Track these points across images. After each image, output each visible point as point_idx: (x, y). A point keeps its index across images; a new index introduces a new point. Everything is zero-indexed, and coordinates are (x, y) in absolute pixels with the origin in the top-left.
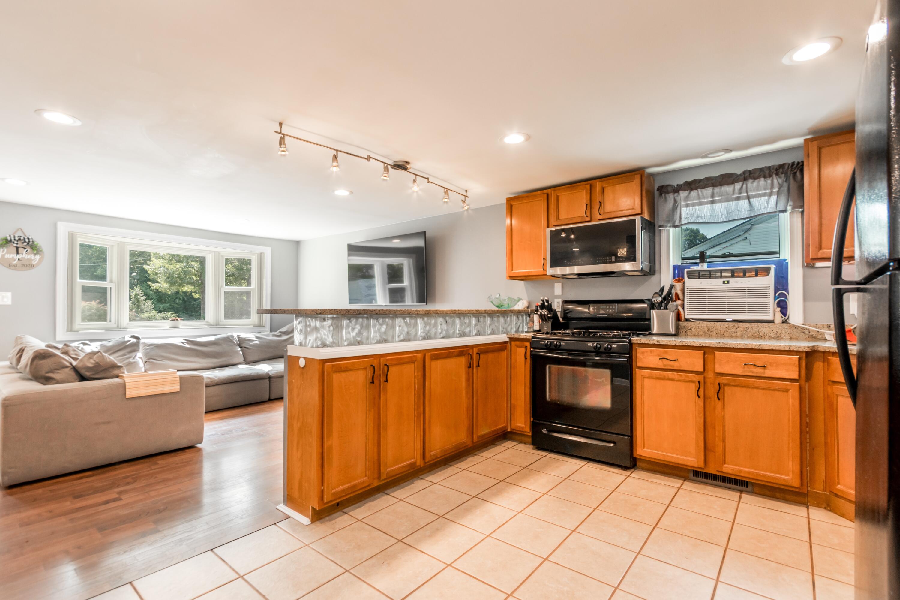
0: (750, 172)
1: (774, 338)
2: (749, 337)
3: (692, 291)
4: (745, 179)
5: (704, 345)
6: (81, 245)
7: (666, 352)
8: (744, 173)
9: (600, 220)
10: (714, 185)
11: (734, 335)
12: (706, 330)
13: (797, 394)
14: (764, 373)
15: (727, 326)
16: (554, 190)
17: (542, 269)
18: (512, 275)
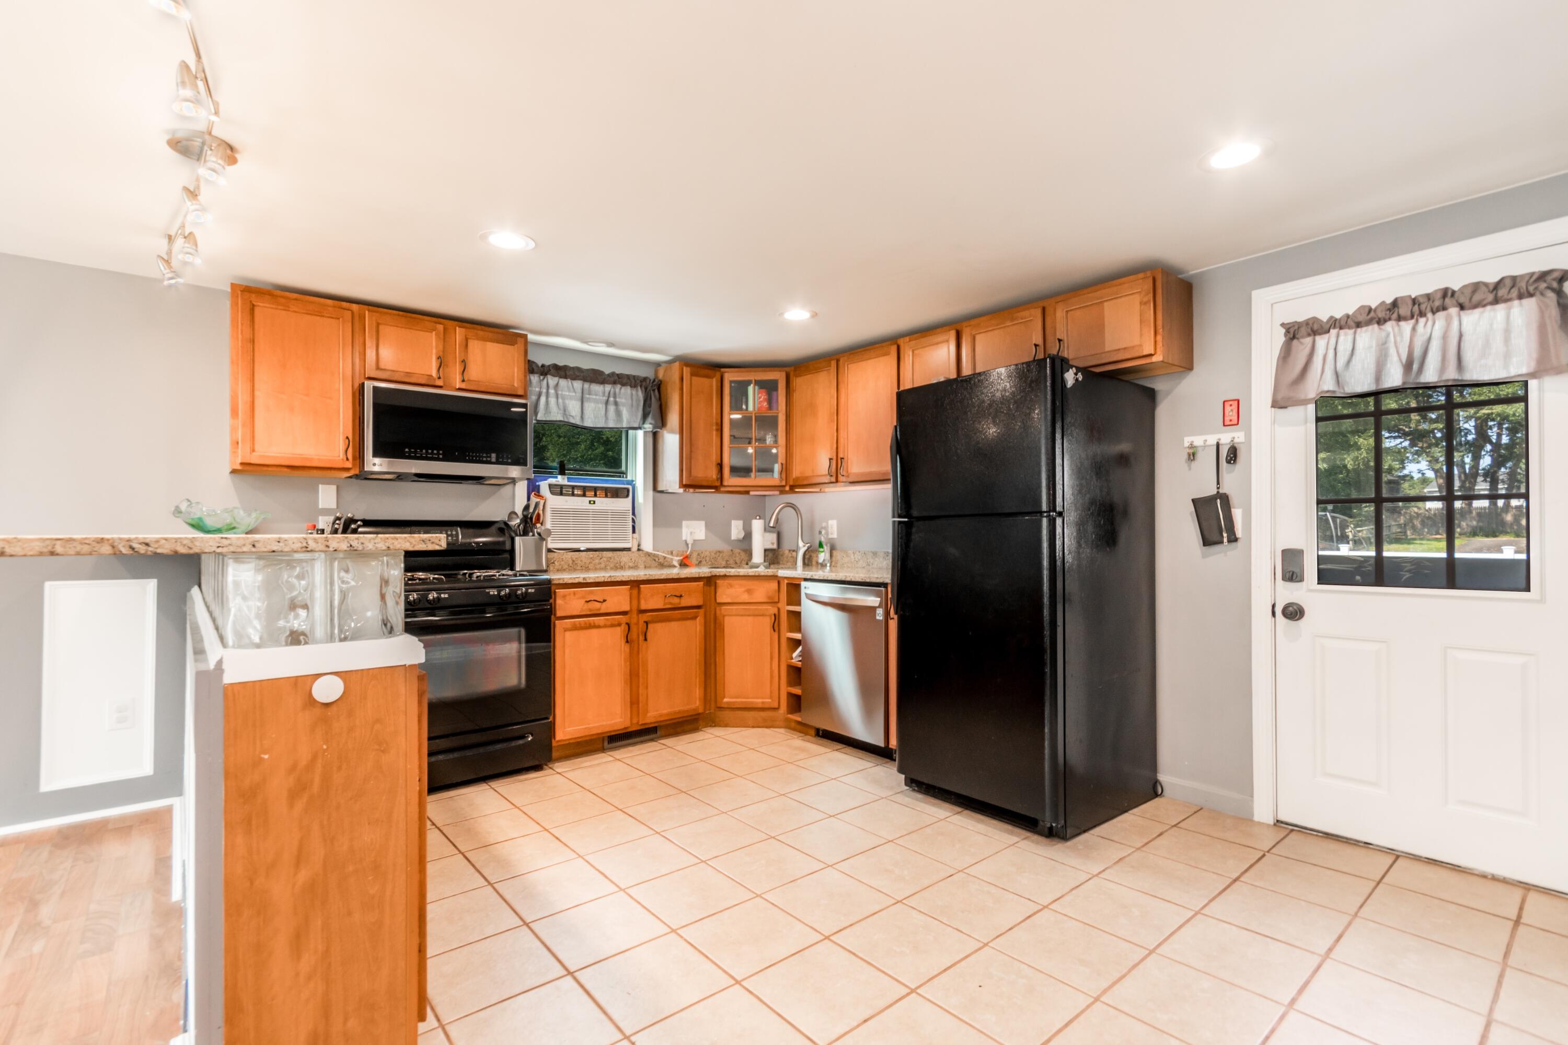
0: (618, 375)
1: (632, 568)
2: (612, 569)
3: (555, 511)
4: (614, 383)
5: (632, 579)
7: (591, 592)
8: (613, 374)
9: (460, 389)
10: (585, 380)
11: (598, 567)
12: (571, 562)
13: (703, 621)
14: (680, 603)
15: (592, 556)
16: (369, 311)
17: (339, 456)
18: (252, 462)
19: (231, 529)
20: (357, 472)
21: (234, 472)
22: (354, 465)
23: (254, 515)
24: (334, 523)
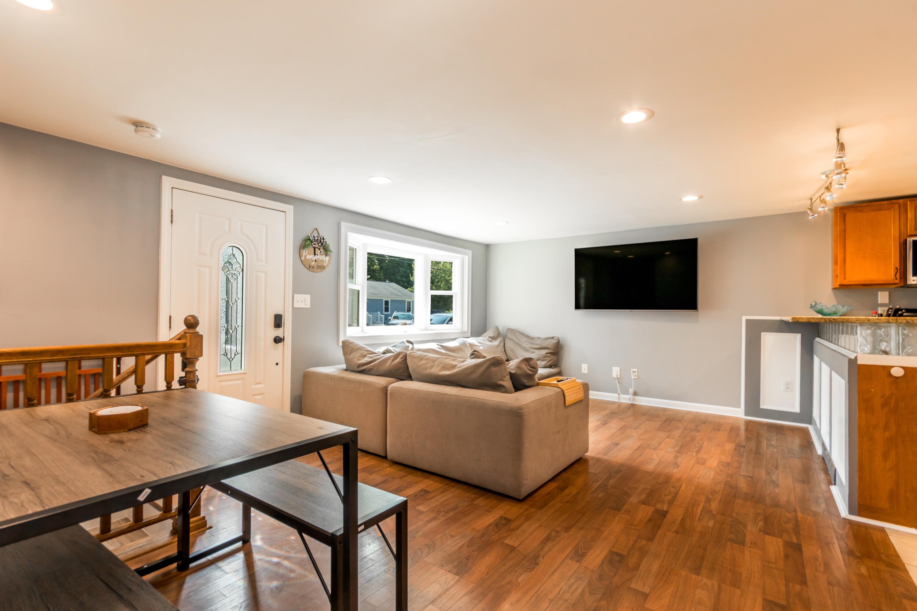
6: (349, 247)
16: (910, 201)
17: (891, 277)
18: (845, 284)
19: (835, 313)
20: (902, 284)
21: (835, 289)
22: (900, 281)
23: (846, 308)
24: (888, 311)
